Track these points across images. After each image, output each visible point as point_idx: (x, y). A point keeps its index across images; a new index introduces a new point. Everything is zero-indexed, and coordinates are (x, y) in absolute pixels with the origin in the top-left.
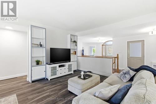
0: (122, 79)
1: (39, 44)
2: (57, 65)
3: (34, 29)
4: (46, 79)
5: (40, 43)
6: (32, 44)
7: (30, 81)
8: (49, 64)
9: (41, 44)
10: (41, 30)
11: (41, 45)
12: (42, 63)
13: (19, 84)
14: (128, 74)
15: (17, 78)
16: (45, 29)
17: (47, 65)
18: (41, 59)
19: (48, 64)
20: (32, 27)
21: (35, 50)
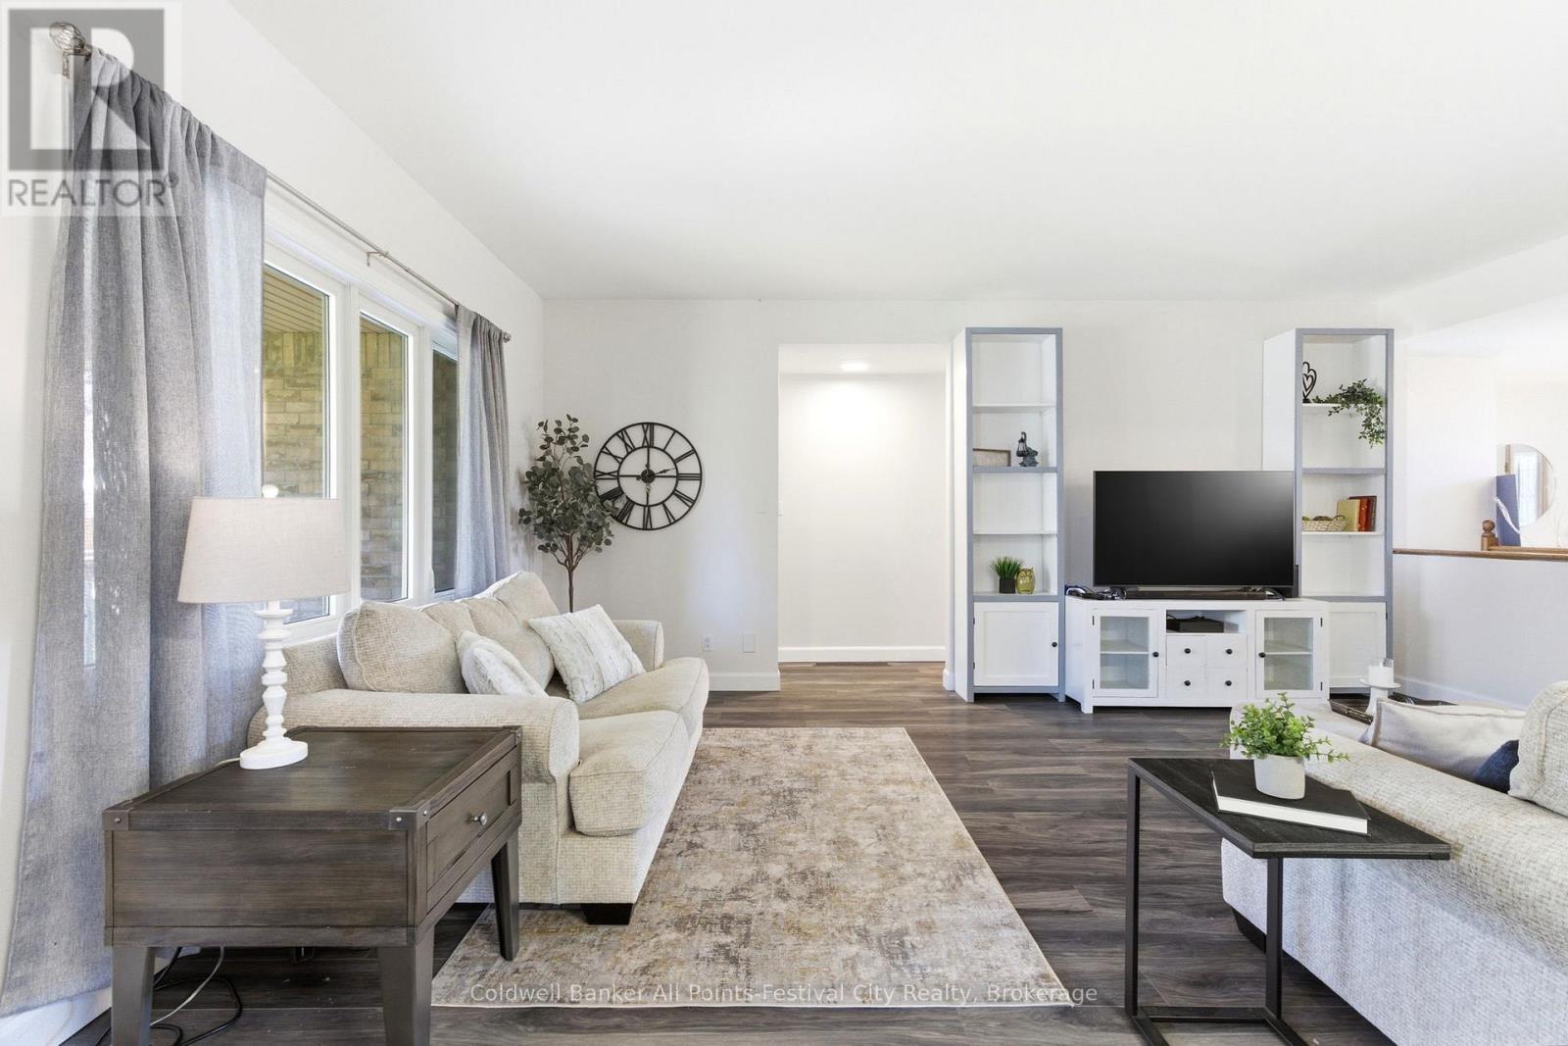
1: (1015, 447)
2: (1155, 611)
3: (985, 347)
4: (1061, 699)
5: (1022, 441)
6: (974, 450)
7: (963, 692)
8: (1087, 596)
9: (1031, 444)
10: (1028, 346)
11: (1028, 456)
12: (1038, 587)
13: (906, 695)
15: (885, 664)
16: (1058, 332)
17: (1071, 601)
18: (1026, 557)
19: (1077, 595)
20: (975, 337)
21: (992, 487)
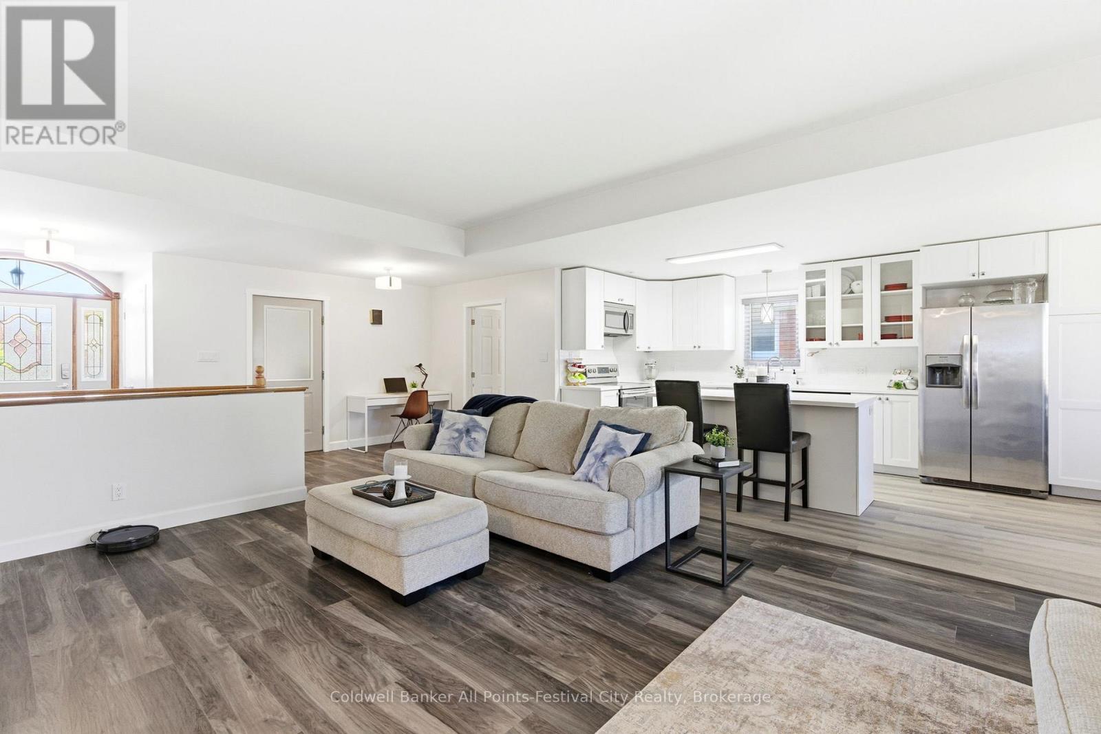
0: (471, 453)
14: (478, 430)
